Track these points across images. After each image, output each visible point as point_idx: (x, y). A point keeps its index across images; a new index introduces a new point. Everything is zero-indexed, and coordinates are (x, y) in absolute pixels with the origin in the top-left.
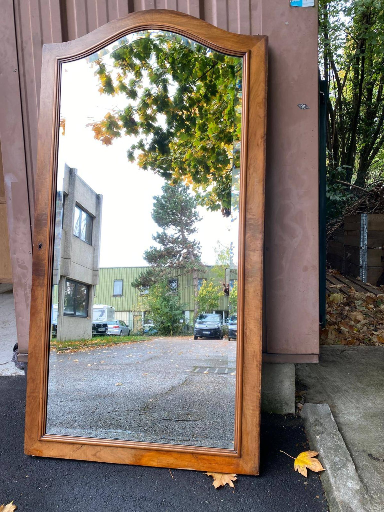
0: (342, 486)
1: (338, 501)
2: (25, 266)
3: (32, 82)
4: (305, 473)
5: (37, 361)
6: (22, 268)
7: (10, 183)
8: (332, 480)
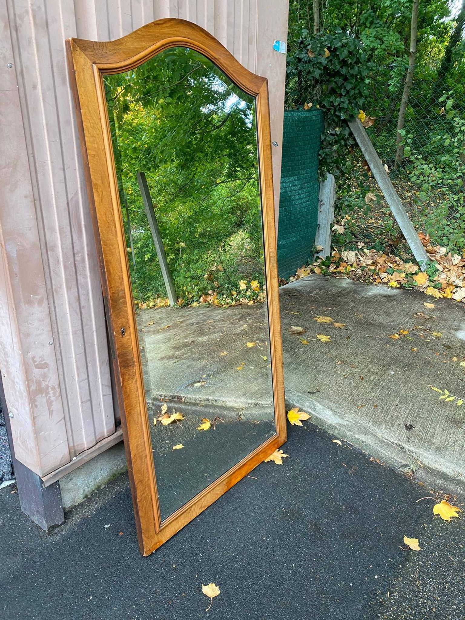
0: (327, 416)
1: (334, 425)
2: (45, 363)
3: (35, 87)
4: (300, 424)
5: (142, 460)
6: (42, 368)
7: (15, 252)
8: (320, 416)
